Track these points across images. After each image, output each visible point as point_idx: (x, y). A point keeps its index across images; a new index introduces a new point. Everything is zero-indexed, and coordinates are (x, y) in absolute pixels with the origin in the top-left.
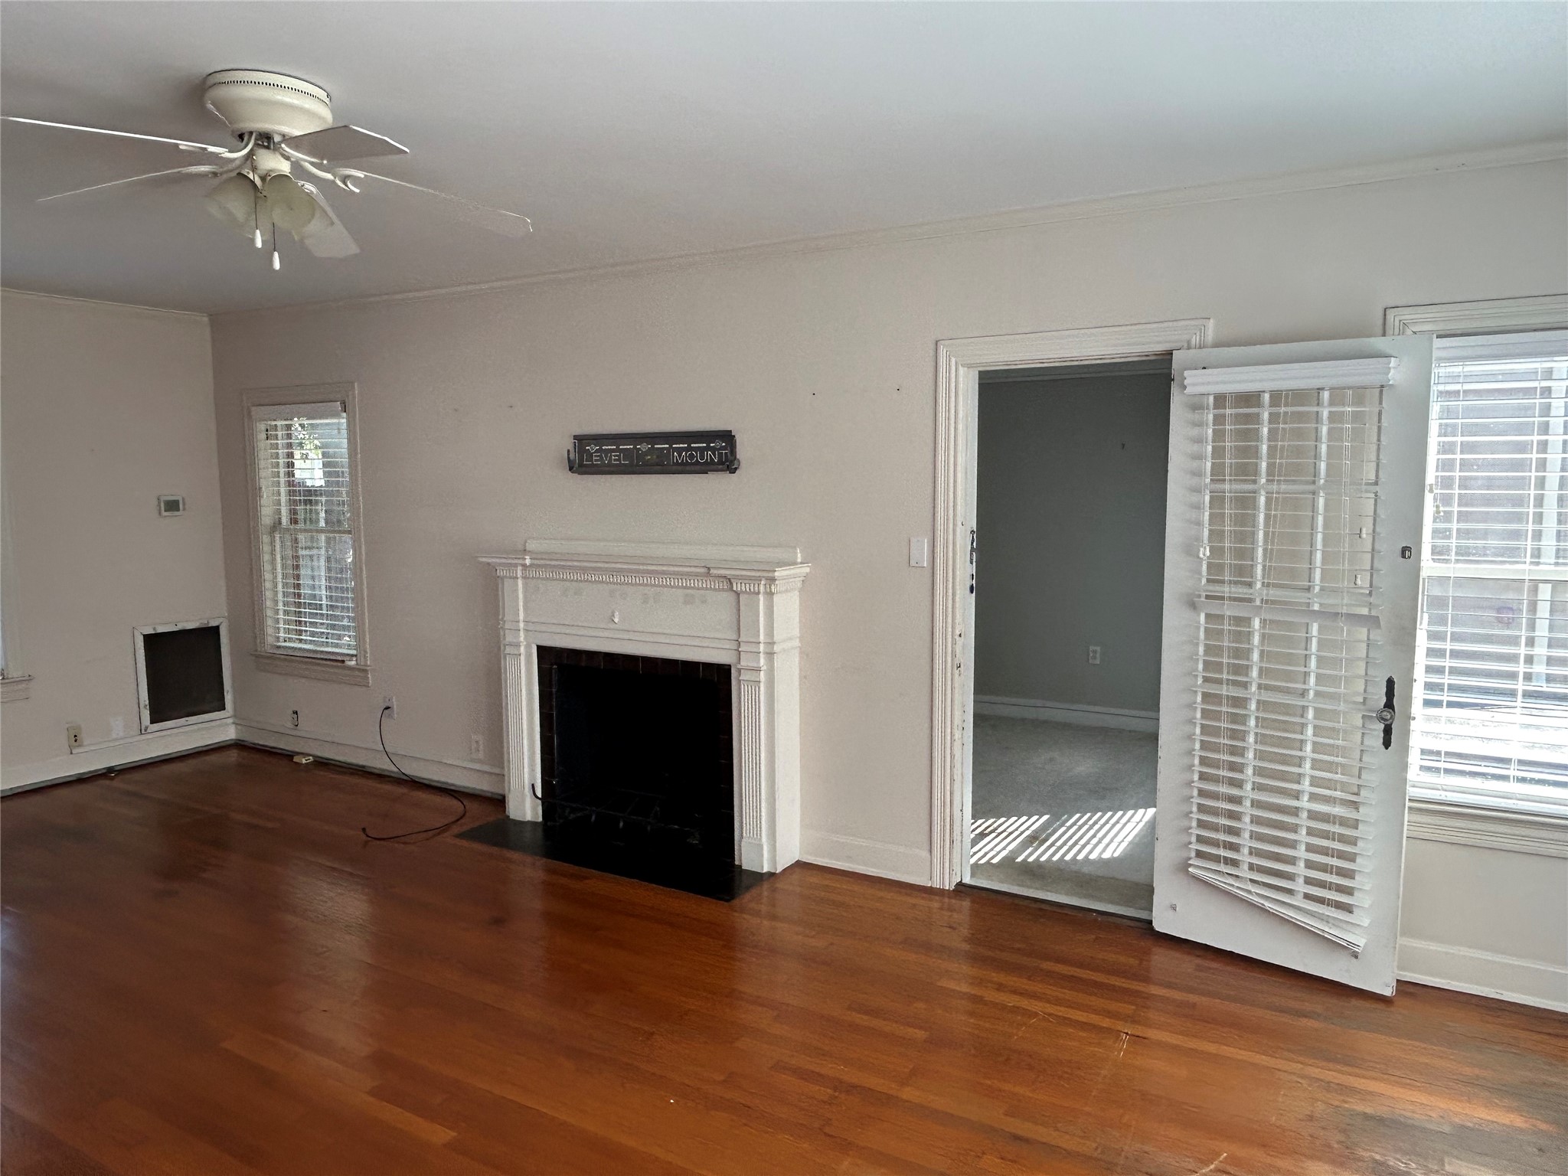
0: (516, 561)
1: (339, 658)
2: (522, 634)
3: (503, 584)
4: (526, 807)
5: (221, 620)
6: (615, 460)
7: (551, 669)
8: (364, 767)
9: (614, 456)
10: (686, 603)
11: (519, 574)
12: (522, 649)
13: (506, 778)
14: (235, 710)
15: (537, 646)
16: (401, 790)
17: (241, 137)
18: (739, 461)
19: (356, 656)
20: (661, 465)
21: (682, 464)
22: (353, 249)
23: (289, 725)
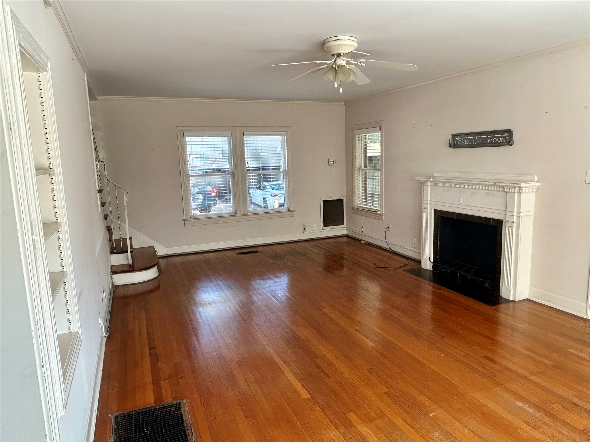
0: (428, 180)
1: (375, 211)
2: (429, 205)
3: (424, 187)
4: (427, 265)
5: (344, 197)
6: (466, 143)
7: (438, 218)
8: (380, 246)
9: (466, 141)
10: (487, 196)
11: (429, 184)
12: (429, 211)
13: (422, 254)
14: (347, 225)
15: (434, 209)
16: (391, 255)
17: (333, 55)
18: (513, 142)
19: (380, 210)
20: (483, 144)
21: (491, 143)
22: (369, 81)
23: (361, 231)
